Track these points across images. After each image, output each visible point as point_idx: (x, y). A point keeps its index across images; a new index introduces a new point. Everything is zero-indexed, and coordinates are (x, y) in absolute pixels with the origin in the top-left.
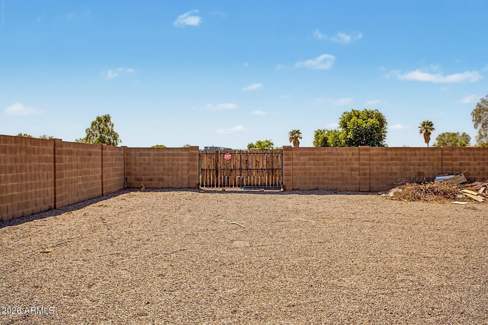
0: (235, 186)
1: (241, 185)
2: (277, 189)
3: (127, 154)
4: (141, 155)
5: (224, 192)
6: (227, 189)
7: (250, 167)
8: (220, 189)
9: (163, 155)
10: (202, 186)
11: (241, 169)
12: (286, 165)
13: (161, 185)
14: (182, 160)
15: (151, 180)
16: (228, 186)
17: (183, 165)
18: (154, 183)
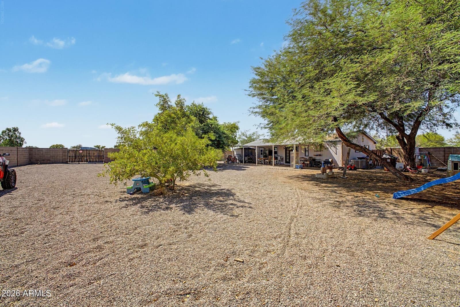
0: (84, 162)
1: (87, 161)
2: (101, 162)
3: (31, 151)
4: (38, 151)
5: (79, 163)
6: (80, 163)
7: (91, 155)
8: (78, 163)
9: (50, 151)
10: (69, 162)
11: (87, 156)
12: (105, 154)
13: (49, 162)
14: (59, 153)
15: (44, 160)
16: (81, 162)
17: (60, 154)
18: (45, 161)
